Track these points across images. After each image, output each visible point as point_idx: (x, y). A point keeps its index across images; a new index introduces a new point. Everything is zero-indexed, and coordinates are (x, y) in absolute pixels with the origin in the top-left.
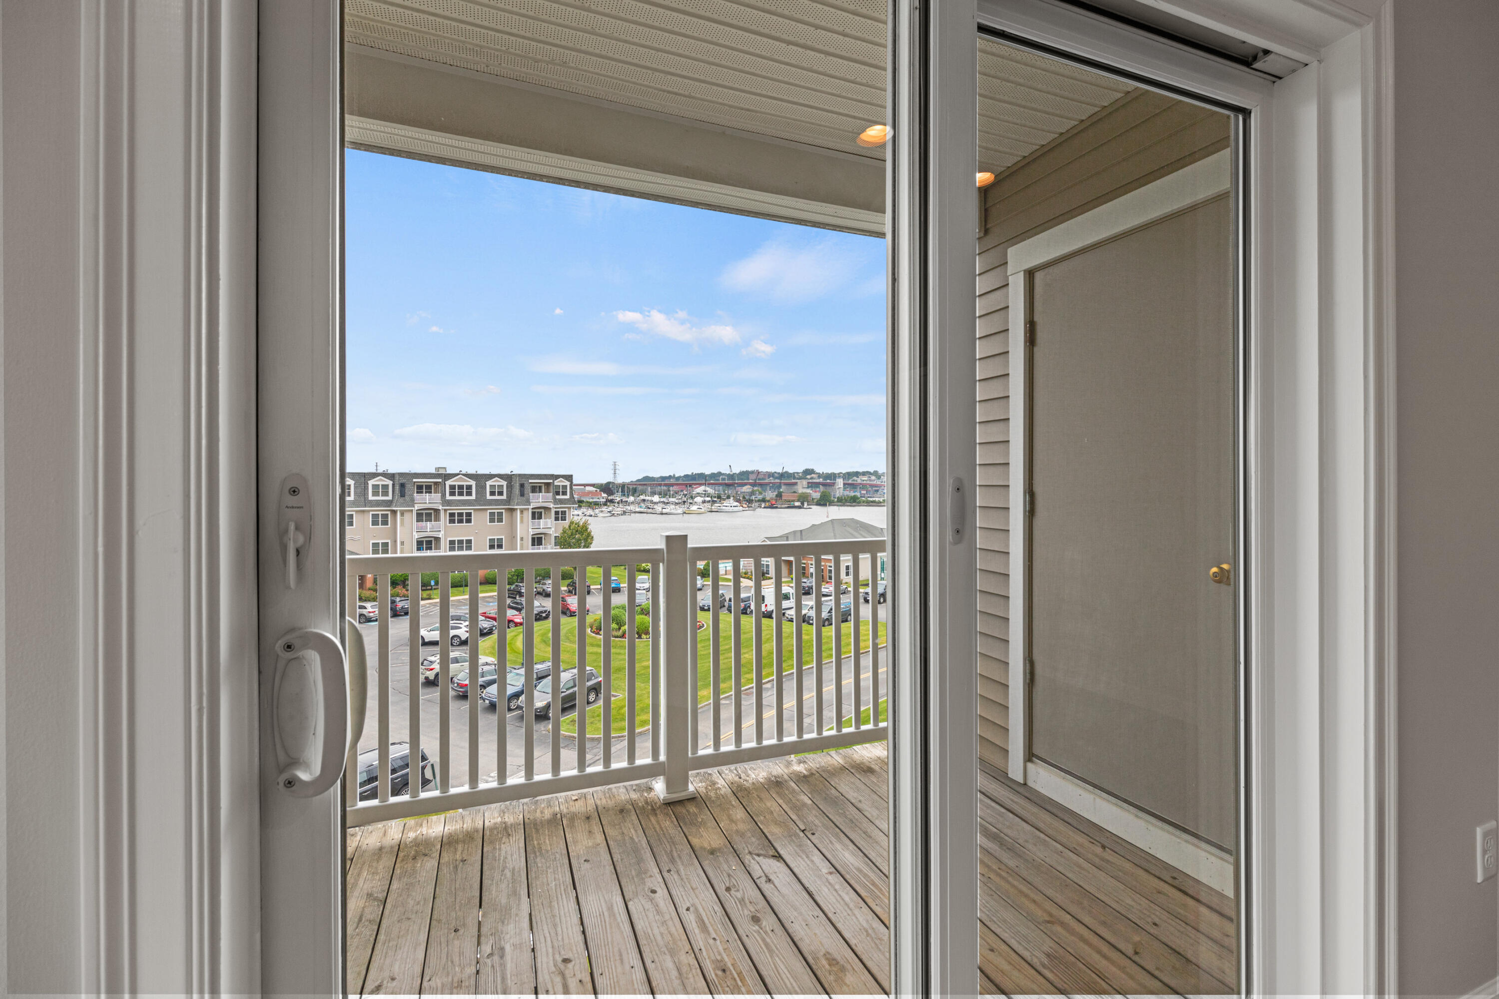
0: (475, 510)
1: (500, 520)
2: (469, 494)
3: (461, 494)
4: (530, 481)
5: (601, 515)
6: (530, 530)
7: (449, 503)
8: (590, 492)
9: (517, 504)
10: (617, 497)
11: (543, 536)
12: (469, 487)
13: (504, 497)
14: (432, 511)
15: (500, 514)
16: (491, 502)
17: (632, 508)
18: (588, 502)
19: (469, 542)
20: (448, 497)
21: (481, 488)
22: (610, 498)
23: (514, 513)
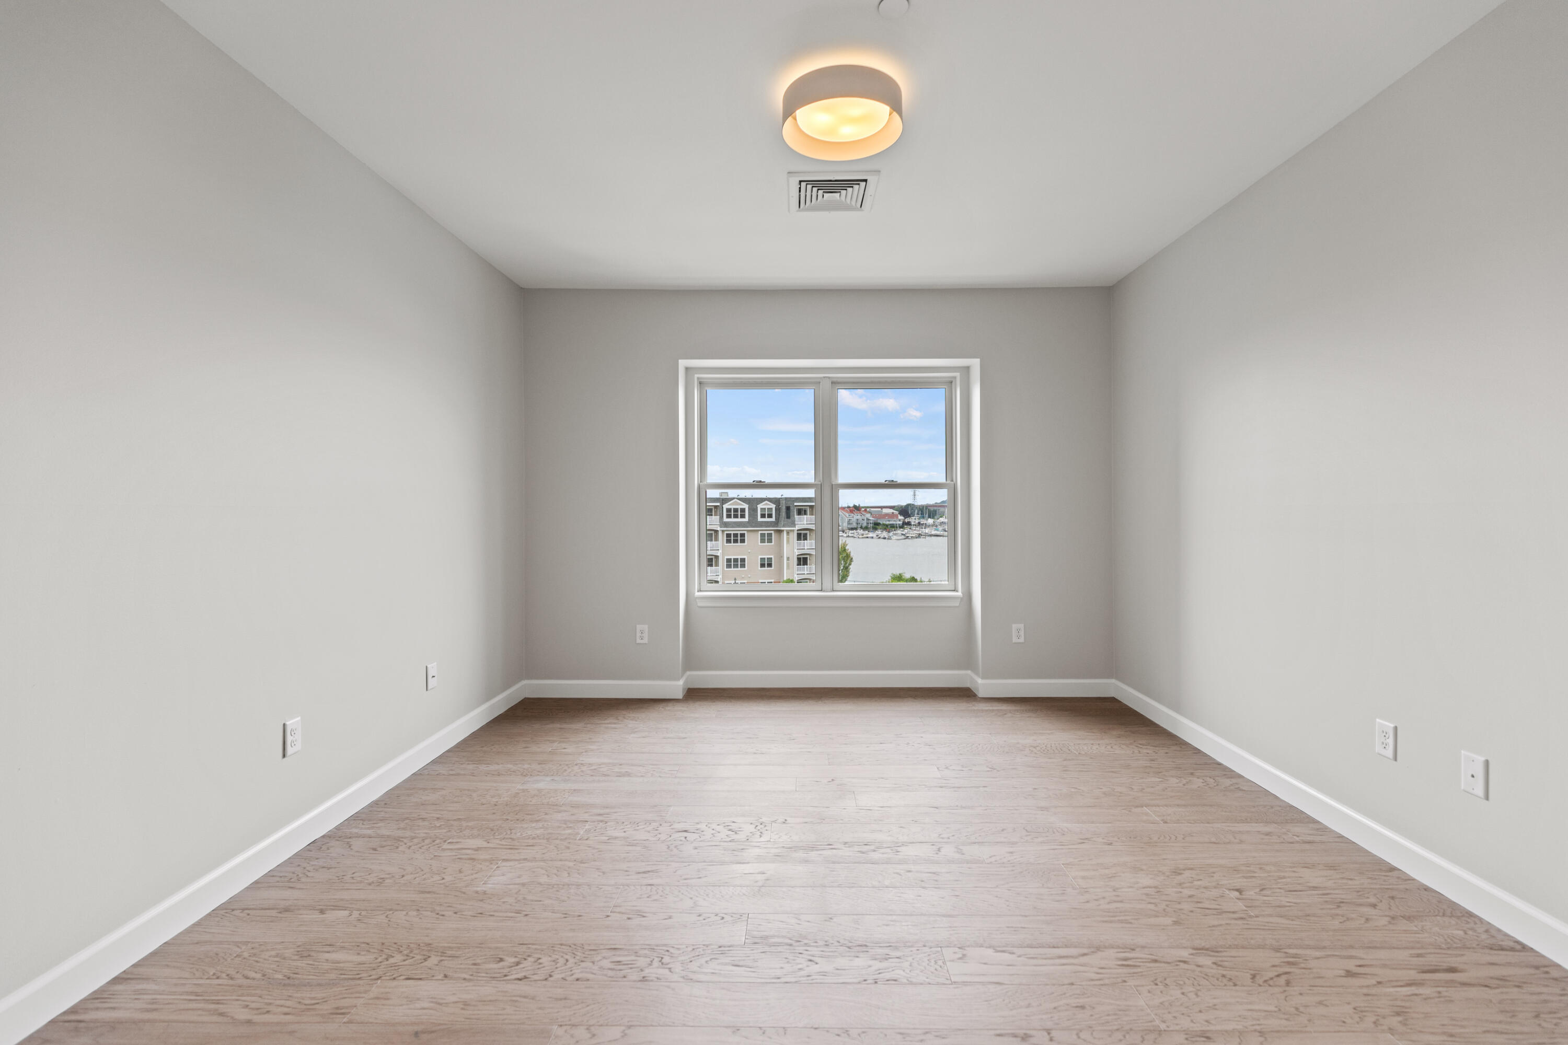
0: (748, 531)
1: (770, 541)
2: (743, 516)
3: (736, 516)
4: (796, 504)
5: (895, 537)
6: (796, 550)
7: (726, 525)
8: (887, 515)
9: (784, 526)
10: (914, 520)
11: (808, 556)
12: (743, 510)
13: (773, 519)
14: (713, 532)
15: (770, 535)
16: (762, 524)
17: (927, 531)
18: (884, 525)
19: (743, 560)
20: (725, 519)
21: (753, 511)
22: (907, 520)
23: (782, 534)
